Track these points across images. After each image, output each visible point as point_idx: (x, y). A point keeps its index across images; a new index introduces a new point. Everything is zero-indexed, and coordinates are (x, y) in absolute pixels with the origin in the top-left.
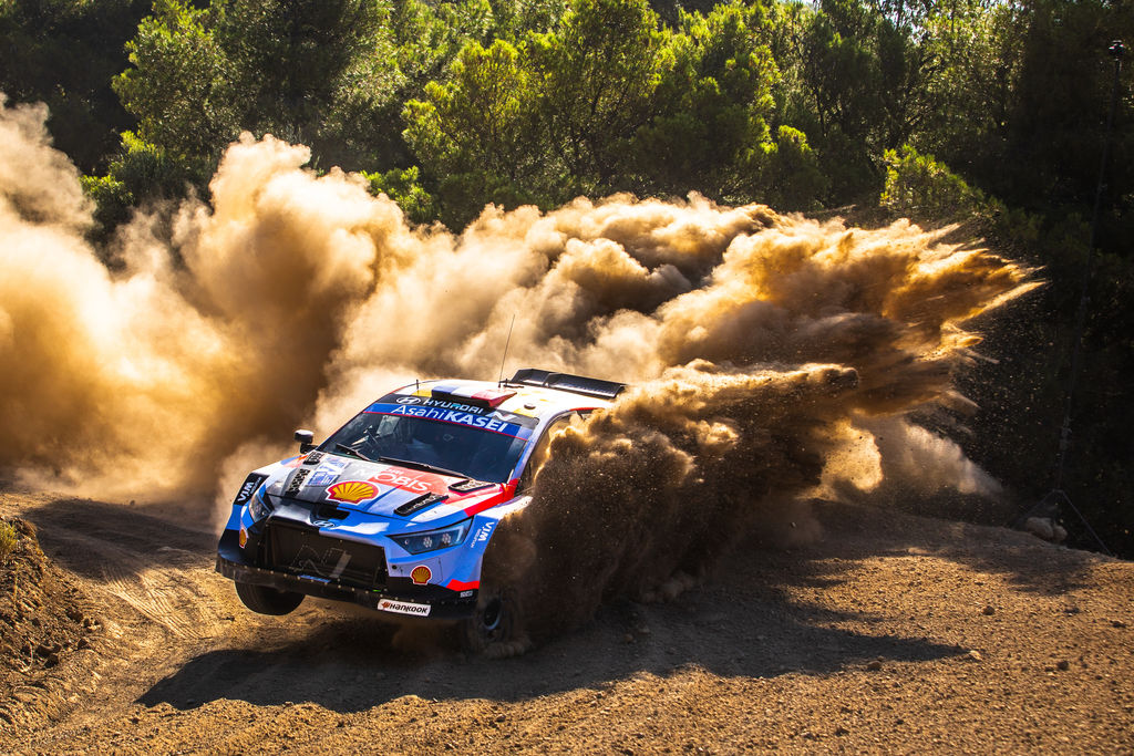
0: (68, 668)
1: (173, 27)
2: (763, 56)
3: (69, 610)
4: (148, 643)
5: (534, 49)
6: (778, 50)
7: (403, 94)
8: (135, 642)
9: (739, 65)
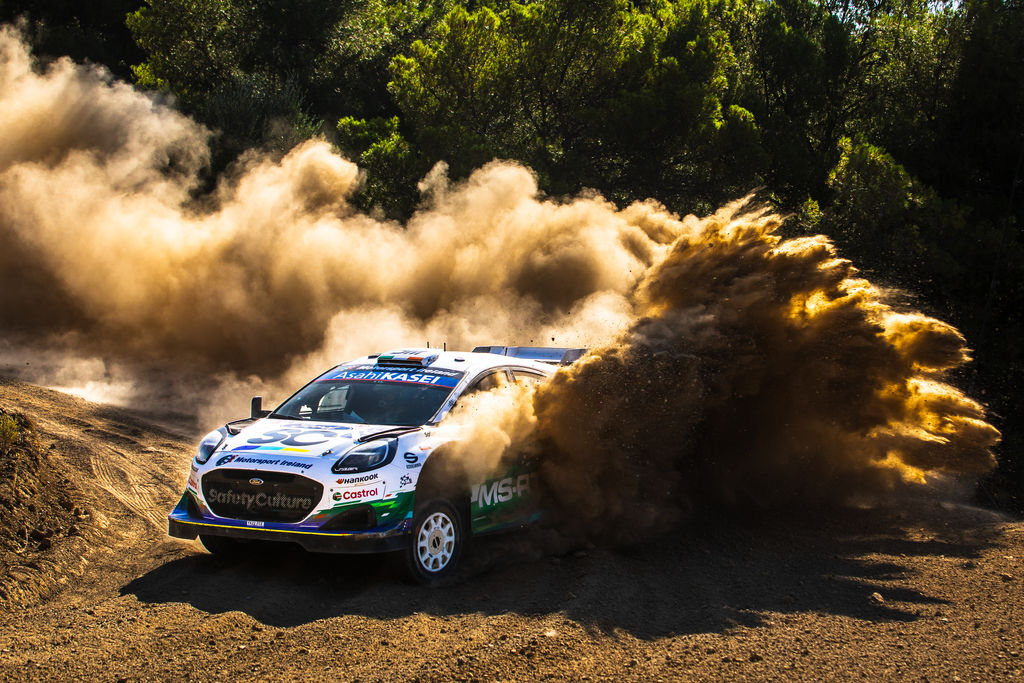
0: (60, 552)
2: (718, 40)
3: (61, 499)
4: (131, 534)
5: (516, 17)
6: (735, 36)
7: (390, 50)
8: (120, 532)
9: (699, 47)
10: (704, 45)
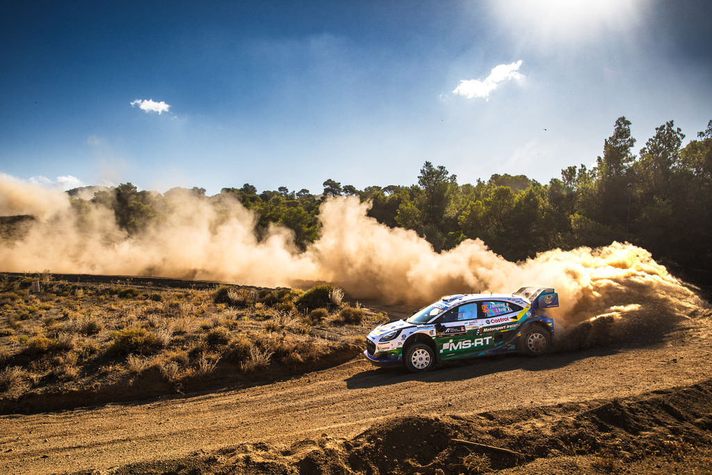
1: (407, 206)
2: (539, 197)
5: (486, 201)
6: (543, 196)
7: (458, 215)
9: (534, 200)
10: (535, 200)
